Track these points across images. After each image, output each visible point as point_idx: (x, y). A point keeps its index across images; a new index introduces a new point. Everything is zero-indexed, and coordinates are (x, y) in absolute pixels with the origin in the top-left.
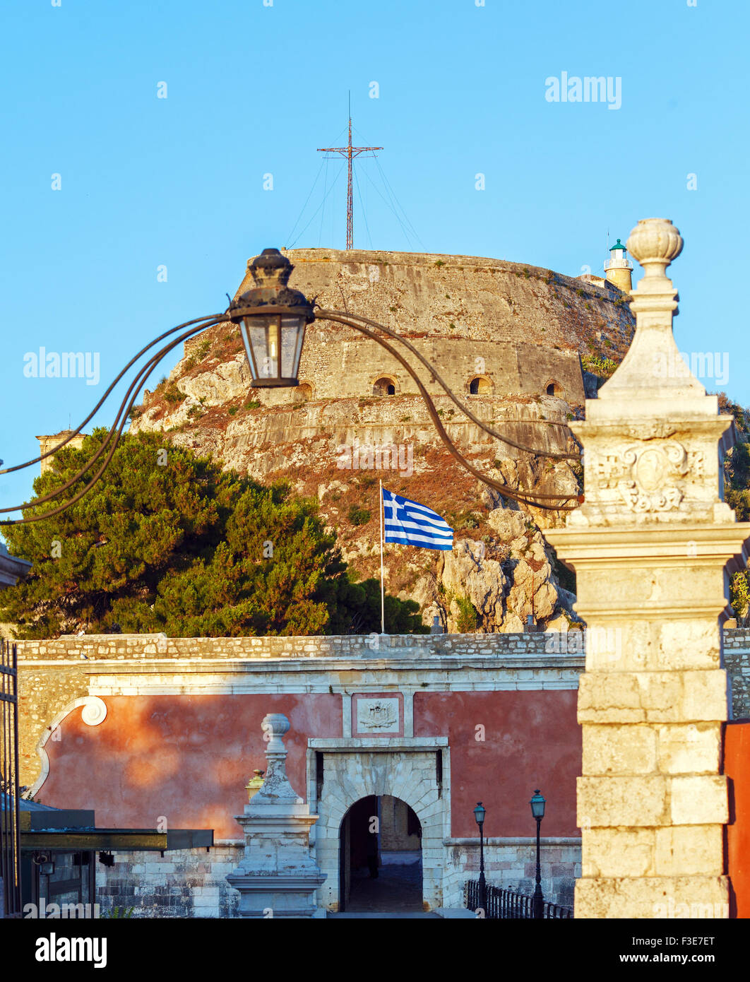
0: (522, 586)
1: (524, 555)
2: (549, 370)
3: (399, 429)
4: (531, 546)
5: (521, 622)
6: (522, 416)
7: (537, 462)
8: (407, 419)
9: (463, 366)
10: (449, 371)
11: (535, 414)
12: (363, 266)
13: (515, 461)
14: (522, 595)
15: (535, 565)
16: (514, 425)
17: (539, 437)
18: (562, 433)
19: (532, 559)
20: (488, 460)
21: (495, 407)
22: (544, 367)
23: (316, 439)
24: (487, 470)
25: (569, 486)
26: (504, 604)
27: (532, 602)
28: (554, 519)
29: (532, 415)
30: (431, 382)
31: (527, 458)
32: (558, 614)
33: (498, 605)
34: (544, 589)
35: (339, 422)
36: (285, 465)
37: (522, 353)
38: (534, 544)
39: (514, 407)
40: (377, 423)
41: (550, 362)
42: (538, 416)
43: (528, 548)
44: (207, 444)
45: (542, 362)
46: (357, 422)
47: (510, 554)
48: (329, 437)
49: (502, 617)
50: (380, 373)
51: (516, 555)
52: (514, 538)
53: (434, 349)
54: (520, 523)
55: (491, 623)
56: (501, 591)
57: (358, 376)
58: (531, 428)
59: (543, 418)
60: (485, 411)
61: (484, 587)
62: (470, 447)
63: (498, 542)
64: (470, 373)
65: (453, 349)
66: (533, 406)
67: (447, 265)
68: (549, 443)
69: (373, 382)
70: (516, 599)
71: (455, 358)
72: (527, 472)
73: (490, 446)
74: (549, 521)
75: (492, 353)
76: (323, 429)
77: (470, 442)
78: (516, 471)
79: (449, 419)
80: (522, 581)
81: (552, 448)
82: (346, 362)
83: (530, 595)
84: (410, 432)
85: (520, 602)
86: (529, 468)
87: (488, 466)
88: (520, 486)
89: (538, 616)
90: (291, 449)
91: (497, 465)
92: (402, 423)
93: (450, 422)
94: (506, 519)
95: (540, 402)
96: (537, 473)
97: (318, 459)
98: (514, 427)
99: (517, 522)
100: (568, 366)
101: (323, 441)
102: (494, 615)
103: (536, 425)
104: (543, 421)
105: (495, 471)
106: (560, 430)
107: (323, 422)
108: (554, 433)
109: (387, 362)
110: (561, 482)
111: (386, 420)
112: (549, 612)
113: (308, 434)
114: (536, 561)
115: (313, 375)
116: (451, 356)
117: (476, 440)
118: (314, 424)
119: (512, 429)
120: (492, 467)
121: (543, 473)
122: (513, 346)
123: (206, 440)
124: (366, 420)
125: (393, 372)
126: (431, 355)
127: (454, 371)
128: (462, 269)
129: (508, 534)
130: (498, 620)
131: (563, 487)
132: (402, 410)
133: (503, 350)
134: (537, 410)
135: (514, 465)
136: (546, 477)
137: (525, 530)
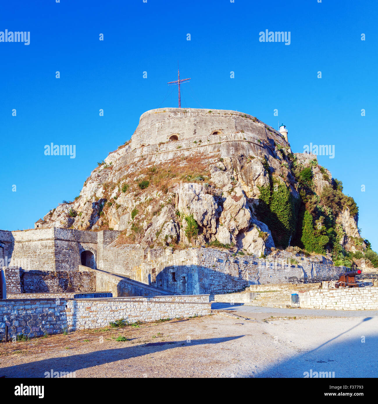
0: (229, 210)
1: (230, 194)
2: (251, 130)
3: (176, 152)
4: (234, 189)
5: (228, 231)
6: (234, 139)
7: (242, 159)
8: (180, 147)
9: (209, 127)
10: (203, 129)
11: (241, 137)
12: (179, 113)
13: (231, 158)
14: (229, 215)
15: (236, 199)
16: (230, 143)
17: (243, 148)
18: (256, 147)
19: (235, 196)
20: (217, 158)
21: (221, 136)
22: (248, 128)
23: (139, 161)
24: (216, 163)
25: (259, 169)
26: (217, 221)
27: (235, 220)
28: (252, 186)
29: (239, 138)
30: (194, 134)
31: (237, 157)
32: (252, 228)
33: (213, 221)
34: (242, 212)
35: (149, 153)
36: (126, 173)
37: (237, 121)
38: (236, 188)
39: (230, 135)
40: (166, 151)
41: (251, 127)
42: (242, 138)
43: (232, 190)
44: (103, 175)
45: (247, 126)
46: (157, 152)
47: (222, 194)
48: (145, 159)
49: (216, 228)
50: (172, 133)
51: (225, 195)
52: (224, 186)
53: (195, 120)
54: (228, 177)
55: (209, 232)
56: (214, 212)
57: (162, 136)
58: (239, 144)
59: (245, 139)
60: (216, 138)
61: (202, 209)
62: (208, 155)
63: (215, 187)
64: (213, 130)
65: (204, 120)
66: (240, 134)
67: (213, 112)
68: (249, 151)
69: (169, 138)
70: (225, 218)
71: (205, 123)
72: (237, 163)
73: (218, 153)
74: (250, 187)
75: (223, 121)
76: (142, 156)
77: (208, 153)
78: (231, 163)
79: (200, 145)
80: (228, 208)
81: (250, 153)
82: (158, 131)
83: (233, 215)
84: (181, 153)
85: (228, 219)
86: (238, 161)
87: (217, 161)
88: (234, 171)
89: (240, 228)
90: (129, 167)
91: (221, 160)
92: (178, 149)
93: (200, 146)
94: (219, 176)
95: (243, 132)
96: (242, 164)
97: (138, 169)
98: (230, 144)
99: (226, 177)
100: (260, 130)
101: (142, 162)
102: (210, 227)
103: (242, 142)
104: (245, 140)
105: (220, 163)
106: (254, 146)
107: (143, 154)
108: (252, 147)
109: (175, 128)
110: (254, 167)
111: (170, 149)
112: (245, 225)
113: (136, 160)
114: (237, 197)
115: (145, 141)
116: (203, 122)
117: (212, 151)
118: (139, 155)
119: (229, 144)
120: (219, 161)
121: (246, 164)
122: (233, 118)
123: (103, 174)
124: (161, 150)
125: (177, 132)
126: (194, 123)
127: (205, 129)
128: (219, 114)
129: (220, 183)
130: (214, 230)
131: (256, 169)
132: (178, 144)
133: (228, 120)
134: (242, 136)
135: (230, 159)
136: (247, 165)
137: (231, 181)
